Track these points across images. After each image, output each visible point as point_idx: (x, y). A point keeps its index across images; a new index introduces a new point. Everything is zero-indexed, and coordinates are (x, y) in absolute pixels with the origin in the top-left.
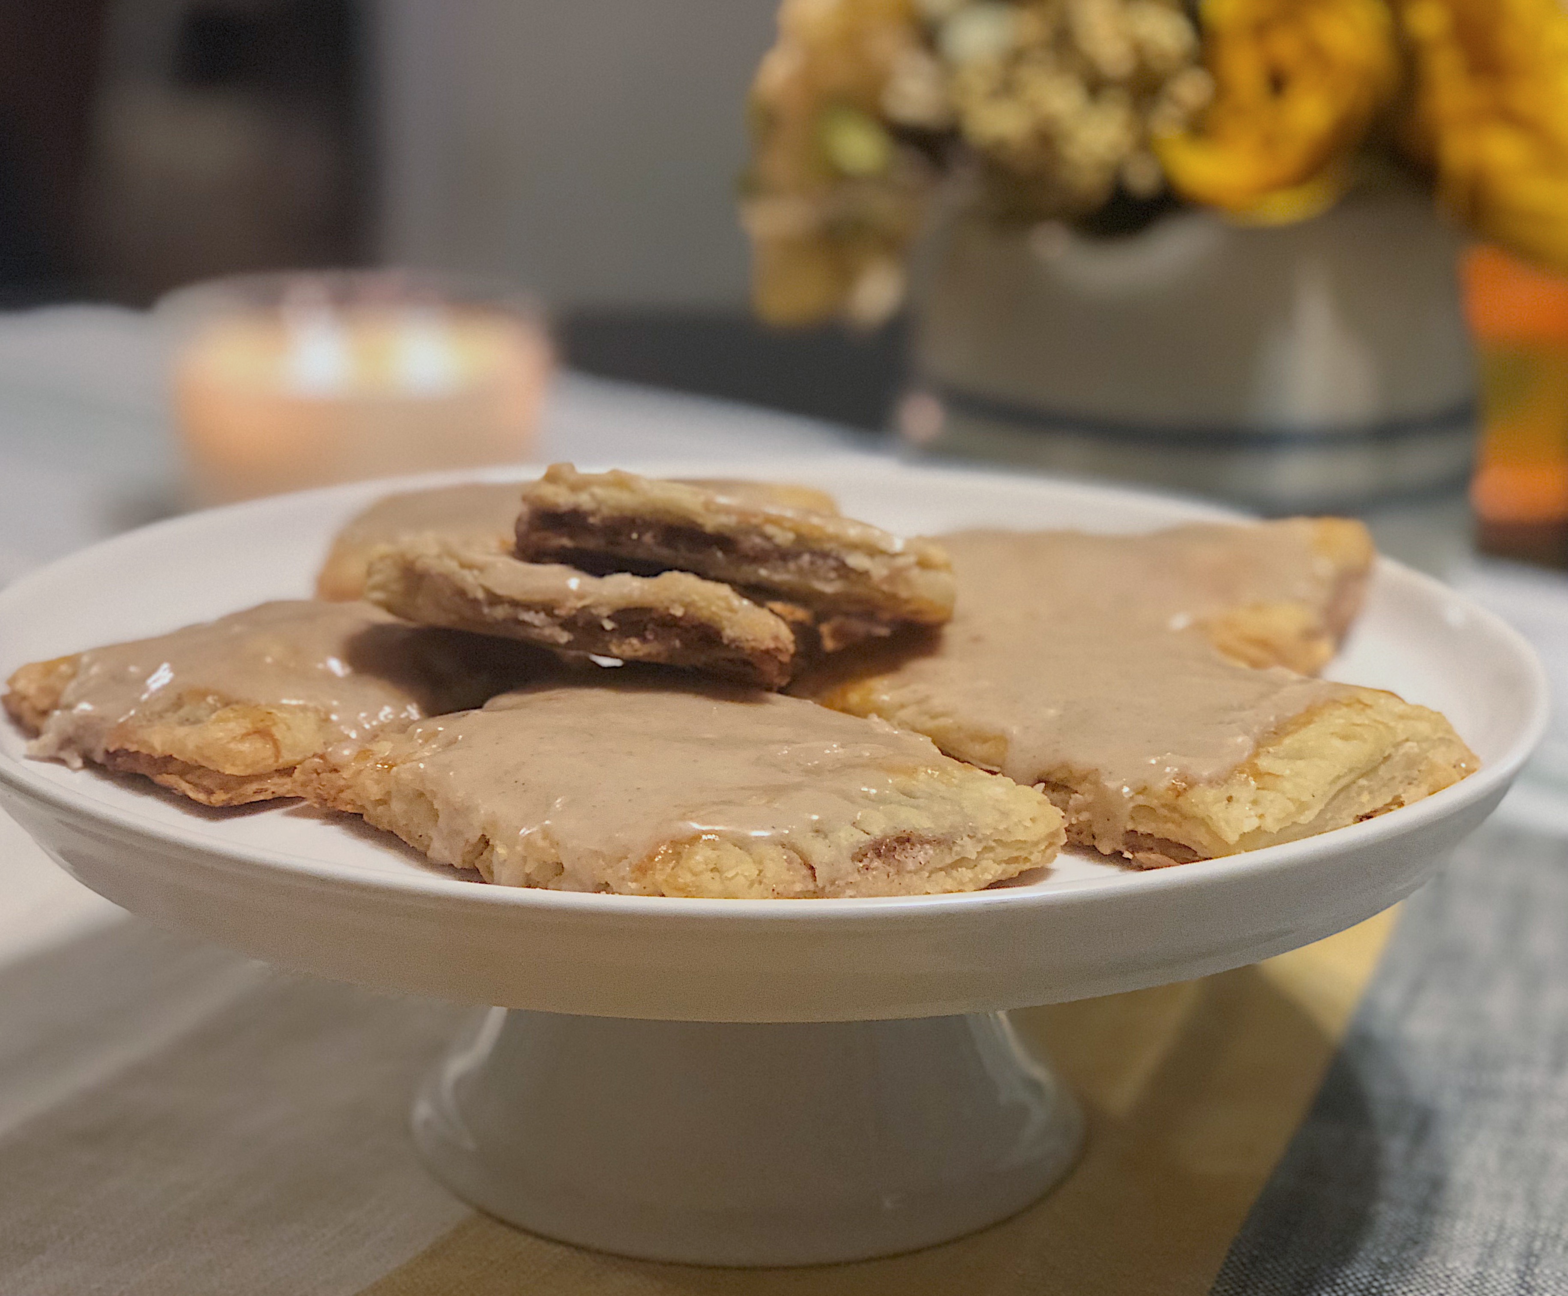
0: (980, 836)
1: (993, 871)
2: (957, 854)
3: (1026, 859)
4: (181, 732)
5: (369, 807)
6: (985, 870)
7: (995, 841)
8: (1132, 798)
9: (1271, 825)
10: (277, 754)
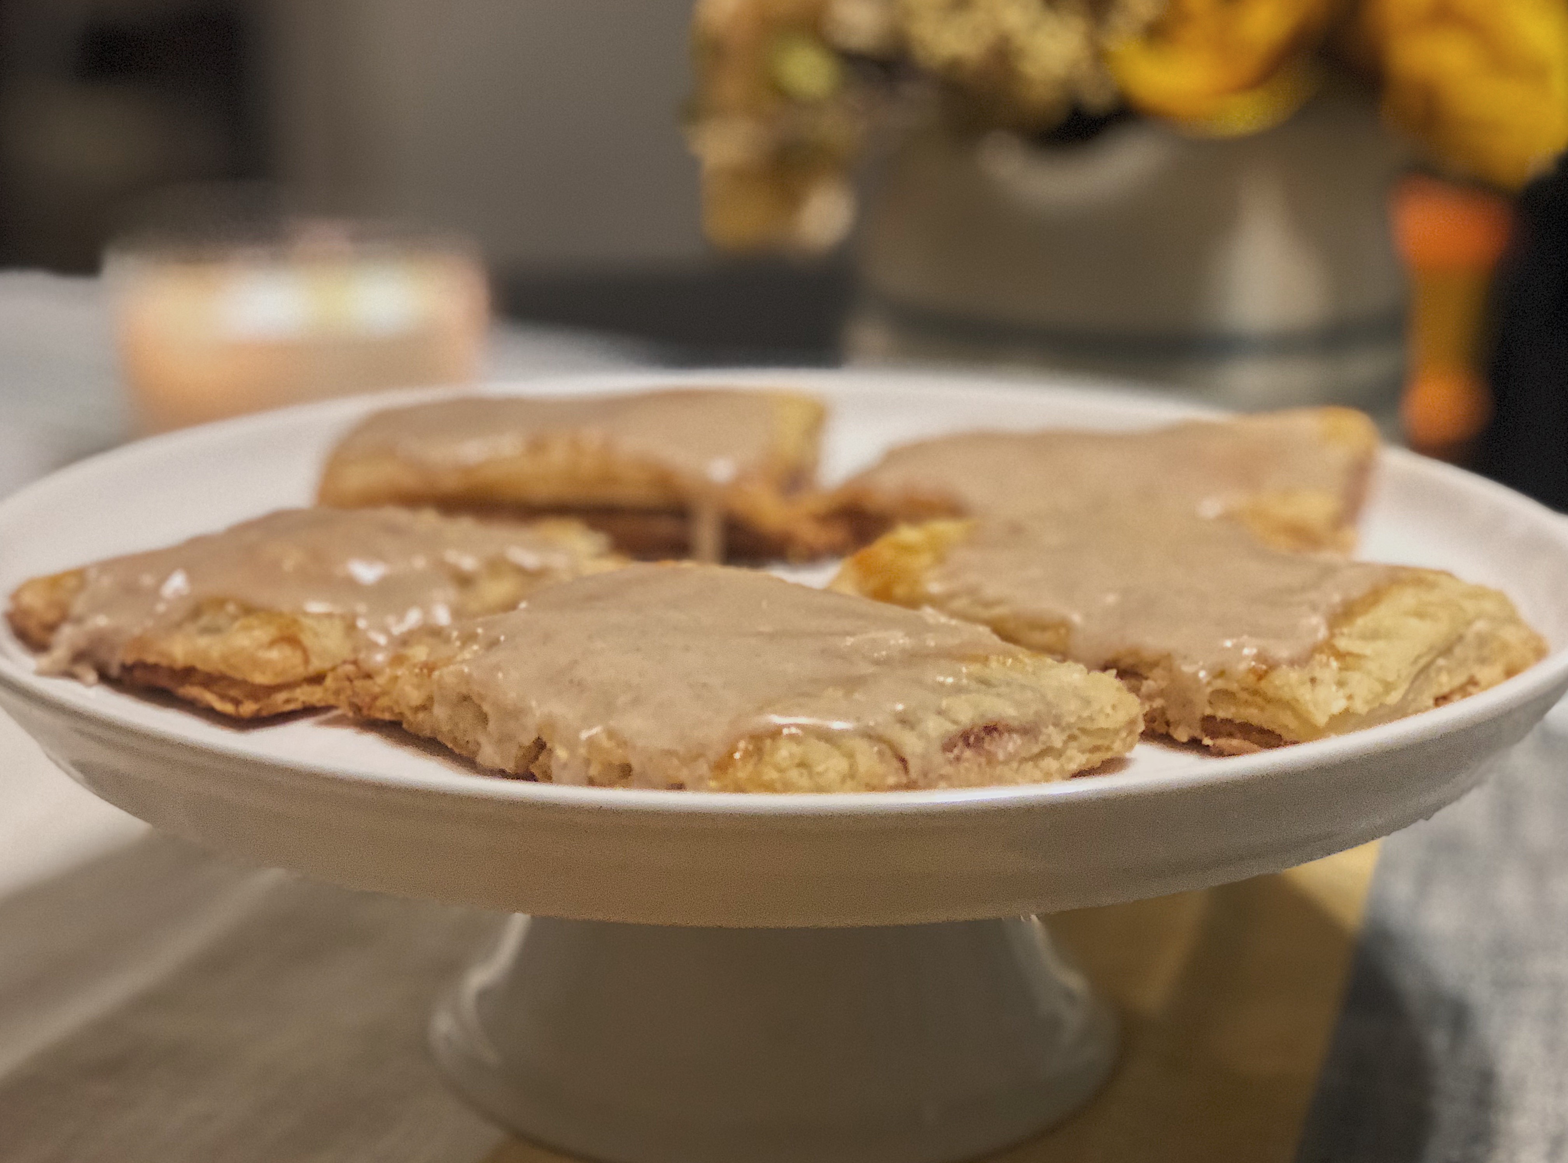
0: (1064, 724)
1: (1078, 760)
2: (1044, 743)
3: (1108, 749)
4: (203, 642)
5: (409, 714)
6: (1070, 759)
7: (1079, 729)
8: (1209, 683)
9: (1360, 707)
10: (307, 661)
